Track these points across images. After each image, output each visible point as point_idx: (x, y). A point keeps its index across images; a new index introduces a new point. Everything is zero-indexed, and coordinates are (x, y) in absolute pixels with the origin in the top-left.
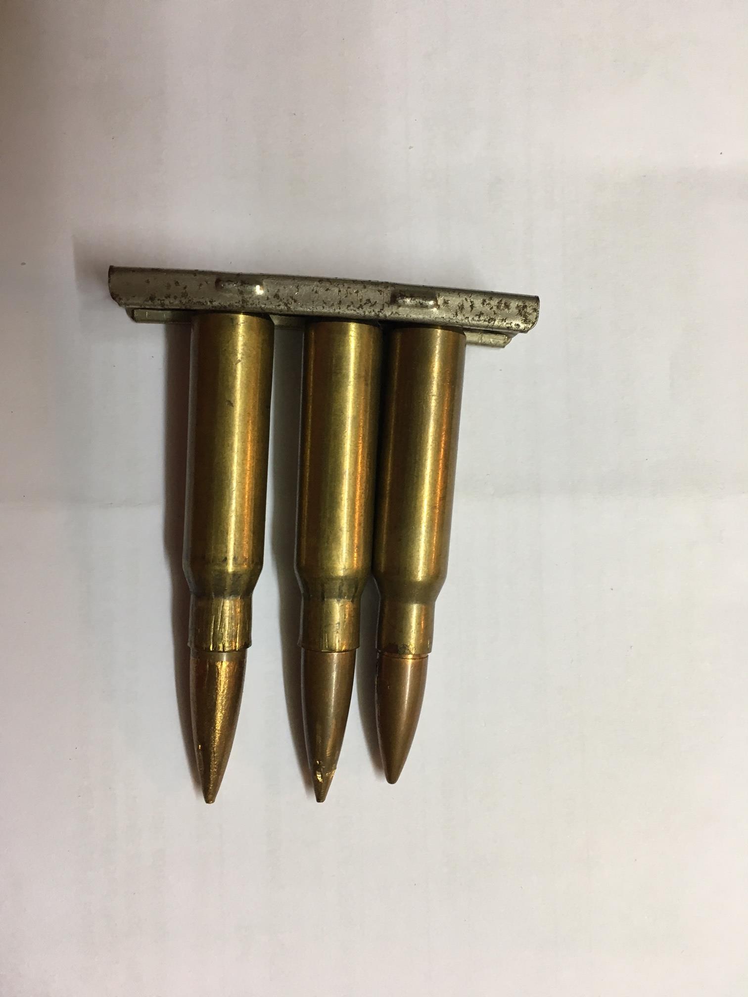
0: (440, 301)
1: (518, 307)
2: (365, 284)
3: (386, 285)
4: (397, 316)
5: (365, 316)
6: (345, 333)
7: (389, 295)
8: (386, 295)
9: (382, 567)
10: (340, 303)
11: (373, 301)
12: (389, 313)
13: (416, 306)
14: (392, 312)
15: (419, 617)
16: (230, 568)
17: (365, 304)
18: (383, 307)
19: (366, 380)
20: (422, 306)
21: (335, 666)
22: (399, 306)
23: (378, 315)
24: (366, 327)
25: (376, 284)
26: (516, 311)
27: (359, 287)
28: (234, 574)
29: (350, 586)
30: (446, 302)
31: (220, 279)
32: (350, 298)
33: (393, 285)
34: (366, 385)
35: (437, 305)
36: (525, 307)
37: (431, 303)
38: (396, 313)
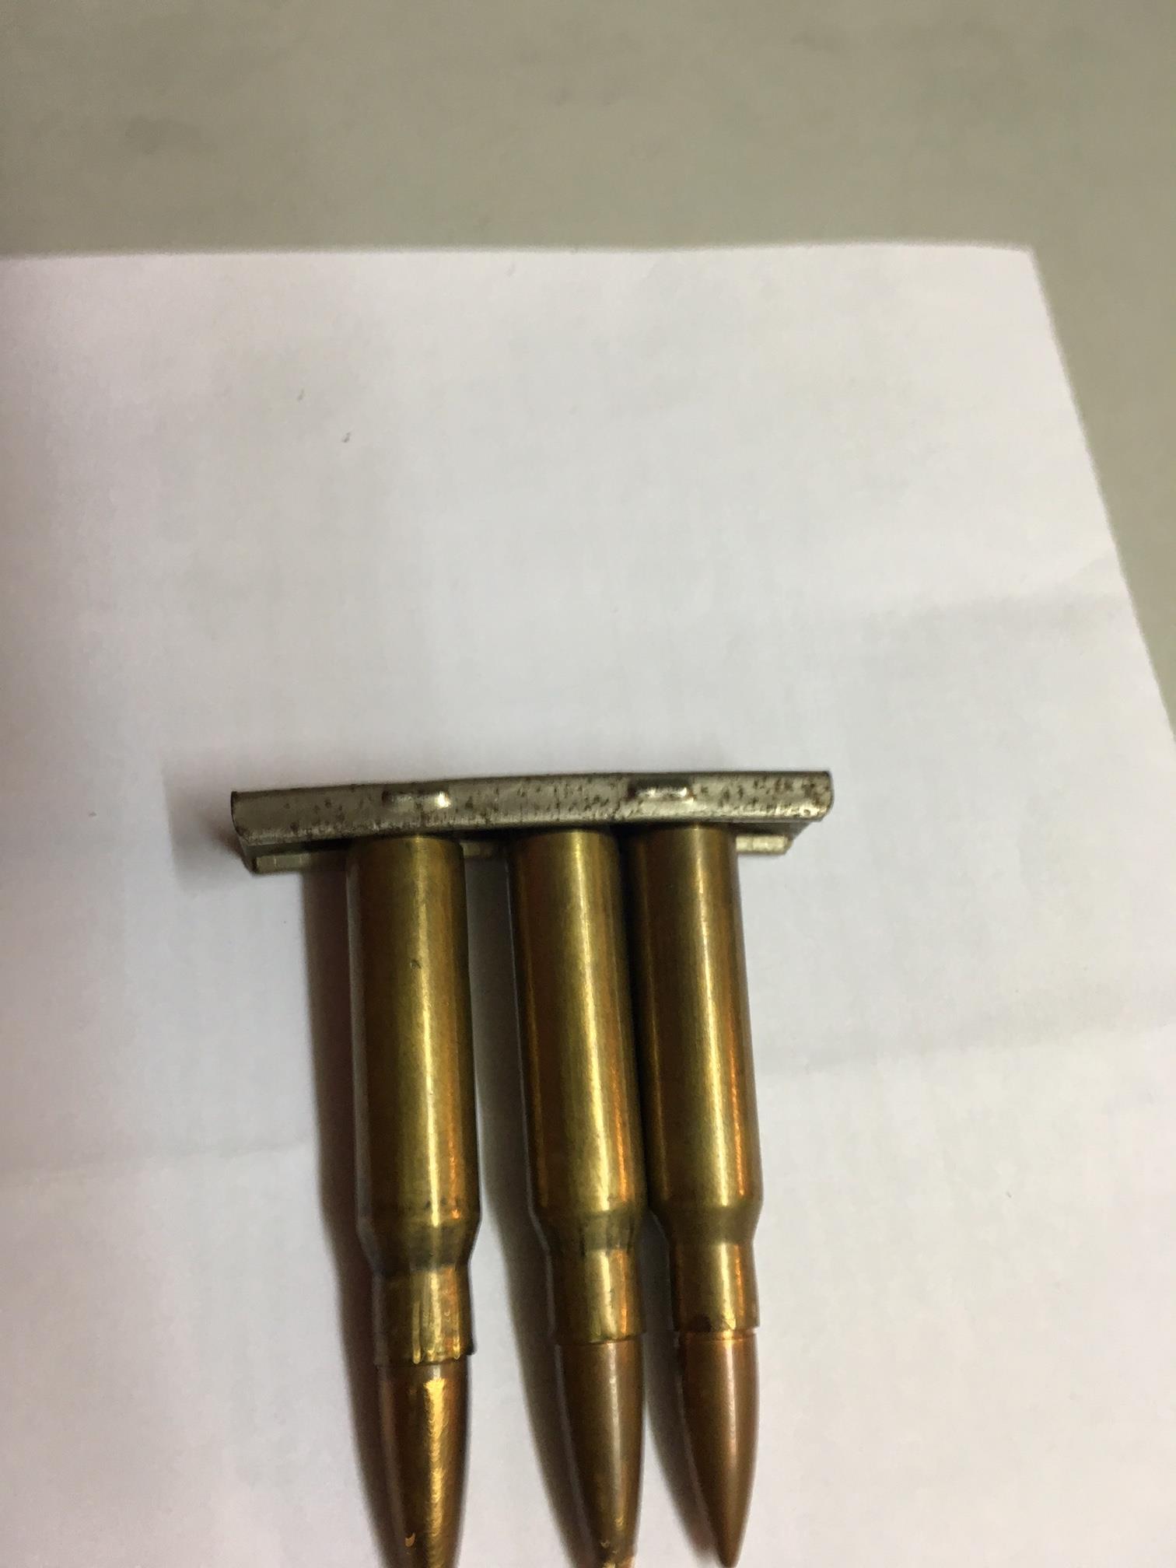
0: (697, 788)
1: (803, 787)
2: (590, 777)
3: (619, 776)
4: (639, 816)
5: (594, 821)
6: (566, 847)
7: (625, 789)
8: (622, 788)
9: (666, 1193)
10: (558, 805)
11: (604, 798)
12: (627, 812)
13: (664, 799)
14: (632, 812)
15: (732, 1266)
16: (435, 1219)
17: (593, 803)
18: (619, 806)
19: (605, 910)
20: (673, 798)
21: (613, 1367)
22: (640, 802)
23: (613, 817)
24: (596, 837)
25: (605, 776)
26: (801, 792)
27: (584, 781)
28: (444, 1227)
29: (622, 1226)
30: (704, 791)
31: (388, 792)
32: (572, 798)
33: (630, 775)
34: (607, 916)
35: (691, 795)
36: (813, 786)
37: (684, 792)
38: (638, 811)
